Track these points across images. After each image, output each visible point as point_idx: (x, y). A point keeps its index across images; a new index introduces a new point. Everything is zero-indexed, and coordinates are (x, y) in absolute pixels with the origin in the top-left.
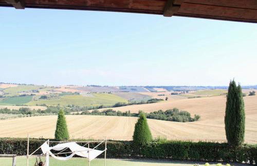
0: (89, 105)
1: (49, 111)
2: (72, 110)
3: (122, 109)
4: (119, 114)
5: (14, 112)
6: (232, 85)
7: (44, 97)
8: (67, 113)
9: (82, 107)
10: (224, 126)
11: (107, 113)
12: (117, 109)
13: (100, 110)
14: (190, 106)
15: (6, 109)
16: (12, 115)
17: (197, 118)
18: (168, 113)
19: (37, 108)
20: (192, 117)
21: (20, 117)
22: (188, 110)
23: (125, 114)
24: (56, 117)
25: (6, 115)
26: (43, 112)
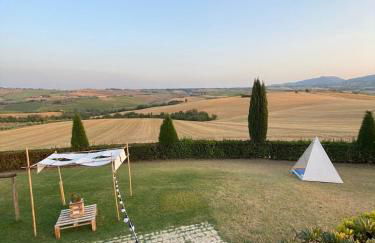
0: (110, 109)
1: (64, 118)
2: (92, 115)
3: (145, 112)
4: (142, 116)
5: (21, 120)
6: (257, 83)
7: (58, 102)
8: (86, 117)
9: (102, 111)
10: (247, 124)
11: (129, 116)
12: (139, 112)
13: (122, 113)
14: (207, 107)
15: (10, 118)
16: (18, 124)
17: (214, 118)
18: (189, 113)
19: (49, 114)
20: (210, 116)
21: (30, 125)
22: (205, 110)
23: (148, 116)
24: (70, 124)
25: (12, 124)
26: (57, 118)
